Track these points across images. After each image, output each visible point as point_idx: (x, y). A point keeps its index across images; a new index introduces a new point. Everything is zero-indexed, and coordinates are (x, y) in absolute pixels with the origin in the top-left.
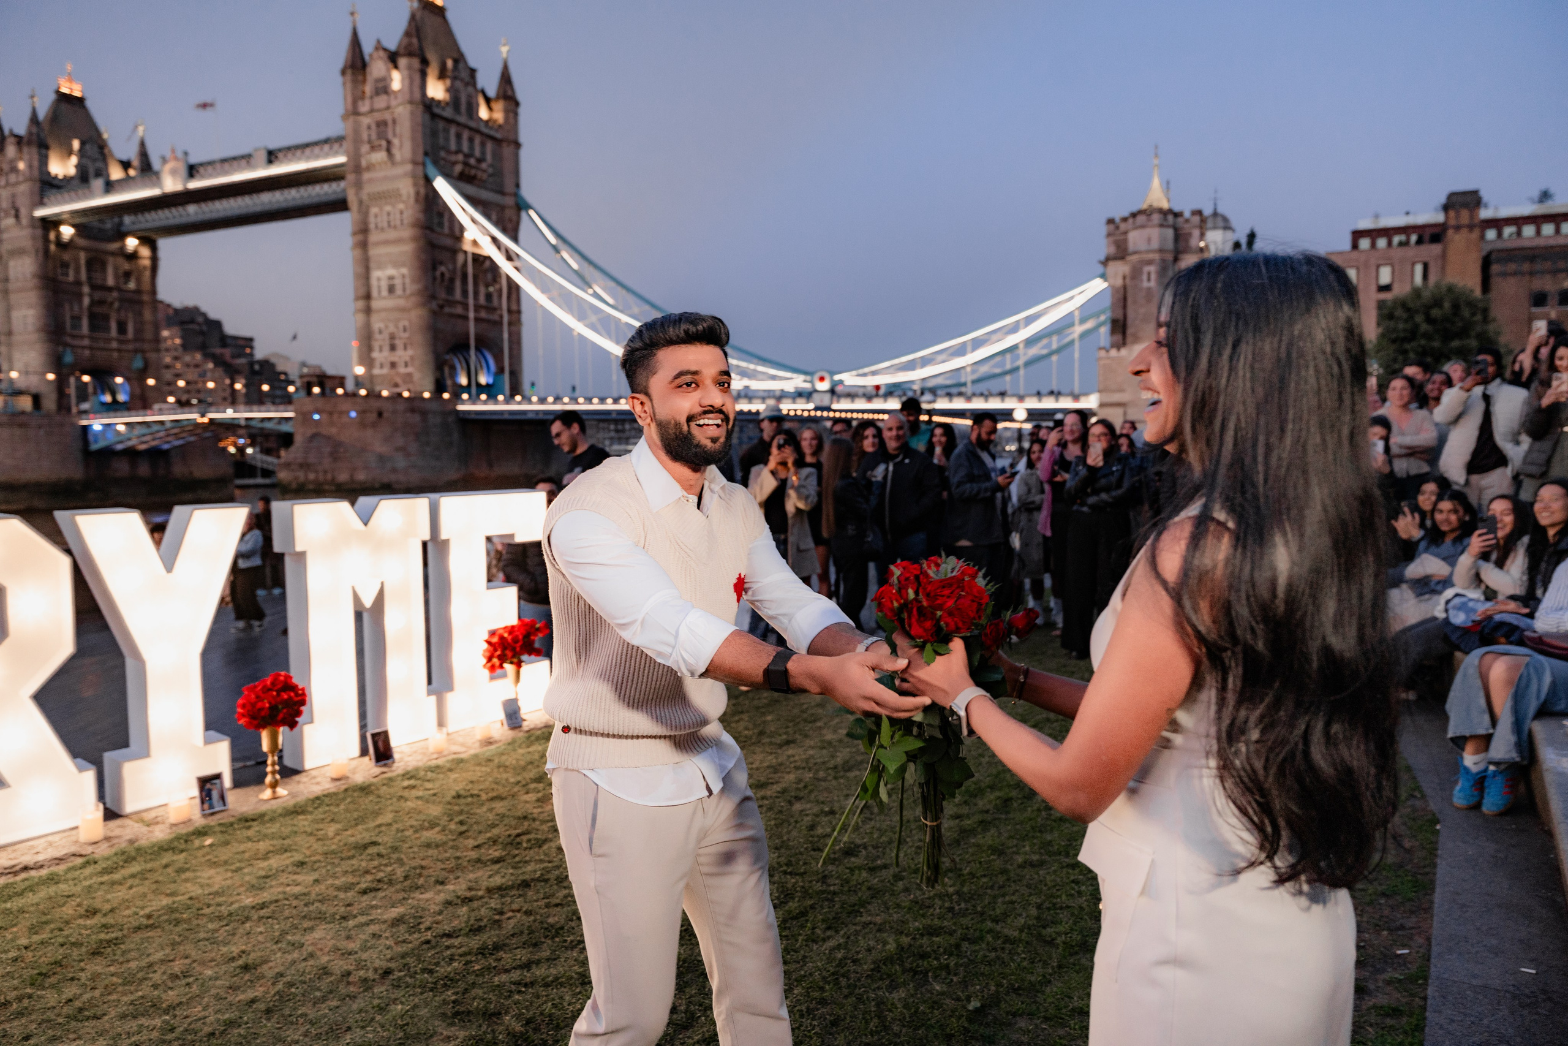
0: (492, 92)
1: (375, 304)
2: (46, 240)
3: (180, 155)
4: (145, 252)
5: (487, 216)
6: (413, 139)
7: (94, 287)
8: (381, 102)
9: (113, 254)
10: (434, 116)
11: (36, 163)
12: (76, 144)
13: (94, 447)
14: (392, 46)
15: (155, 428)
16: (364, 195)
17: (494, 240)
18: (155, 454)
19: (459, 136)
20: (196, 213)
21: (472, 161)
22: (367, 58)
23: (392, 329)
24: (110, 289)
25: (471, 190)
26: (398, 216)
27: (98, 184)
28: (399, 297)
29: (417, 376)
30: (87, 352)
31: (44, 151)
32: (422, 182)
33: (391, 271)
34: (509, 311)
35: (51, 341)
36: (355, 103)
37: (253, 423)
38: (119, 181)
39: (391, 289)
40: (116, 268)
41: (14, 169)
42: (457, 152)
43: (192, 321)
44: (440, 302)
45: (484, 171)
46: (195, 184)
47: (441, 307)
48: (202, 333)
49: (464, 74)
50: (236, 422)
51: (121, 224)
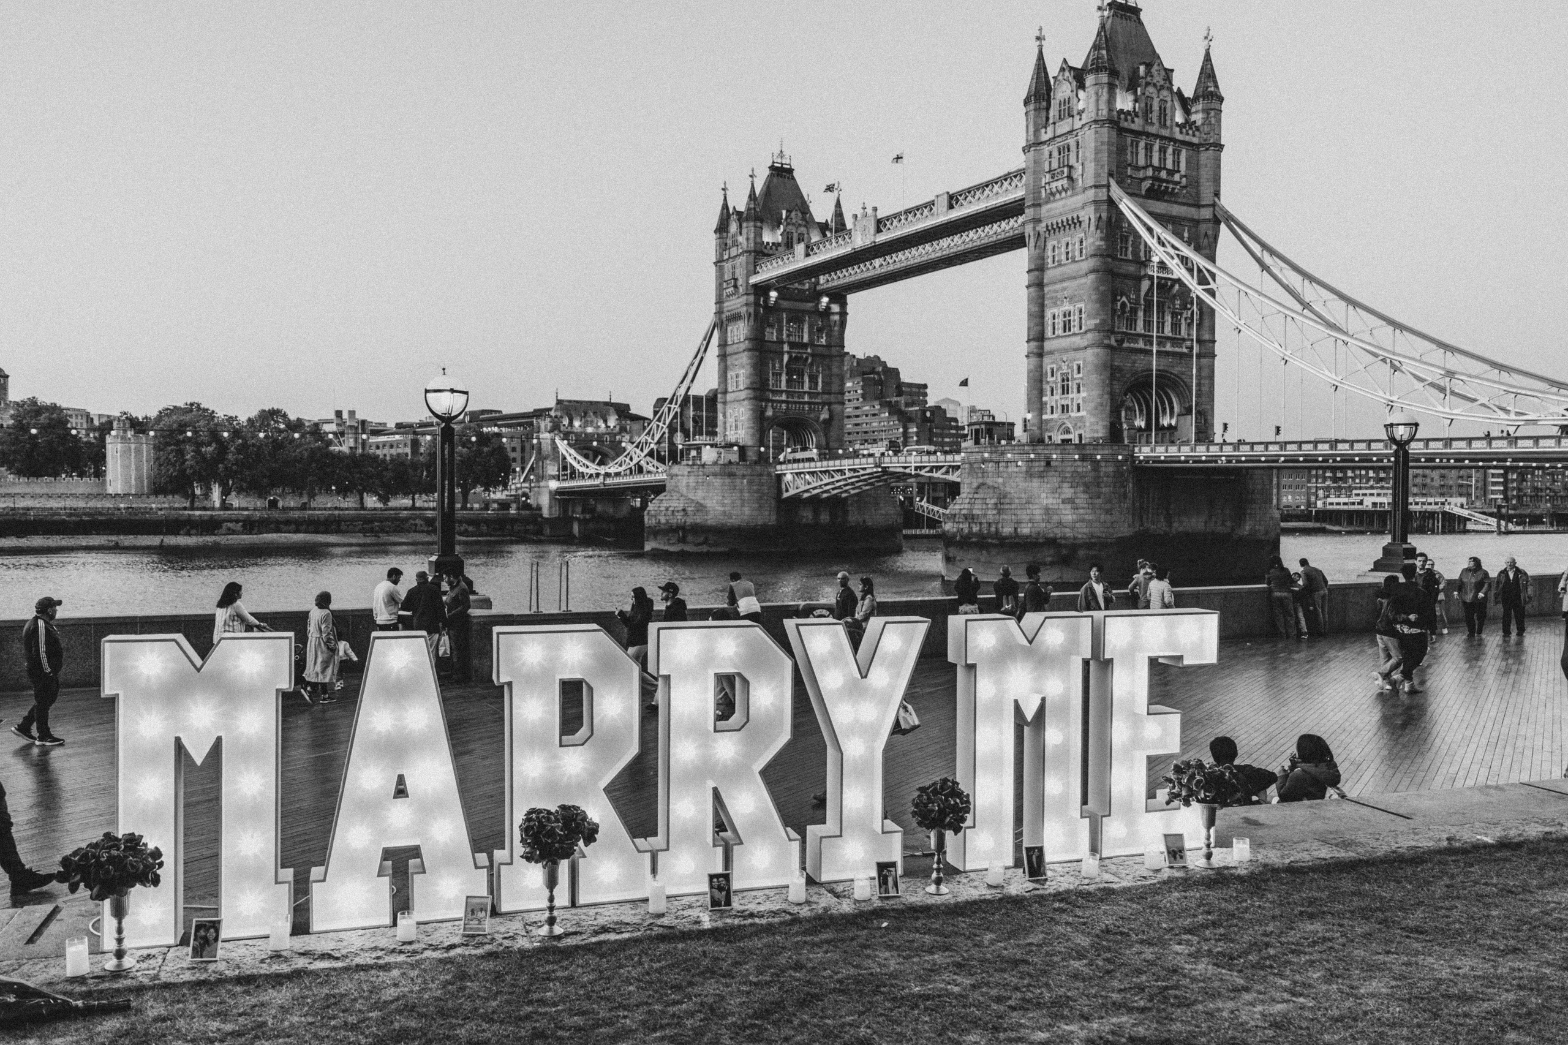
0: (1189, 93)
1: (1048, 345)
2: (757, 304)
3: (869, 211)
4: (835, 308)
5: (1179, 235)
6: (1097, 160)
7: (792, 345)
8: (1064, 127)
9: (810, 313)
10: (1121, 131)
11: (752, 236)
12: (784, 212)
13: (785, 495)
14: (1078, 64)
15: (838, 477)
16: (1041, 228)
17: (1184, 260)
18: (835, 504)
19: (1149, 148)
20: (881, 265)
21: (1163, 174)
22: (1052, 81)
23: (1065, 369)
24: (805, 346)
25: (1160, 207)
26: (1077, 246)
27: (800, 248)
28: (1074, 334)
29: (1090, 420)
30: (784, 406)
31: (759, 224)
32: (1105, 207)
33: (1067, 307)
34: (1198, 341)
35: (755, 398)
36: (1037, 131)
37: (922, 473)
38: (817, 244)
39: (1067, 326)
40: (811, 327)
41: (735, 244)
42: (1145, 168)
43: (873, 371)
44: (1119, 337)
45: (1177, 183)
46: (881, 238)
47: (1120, 342)
48: (881, 382)
49: (1158, 79)
50: (908, 471)
51: (817, 283)
